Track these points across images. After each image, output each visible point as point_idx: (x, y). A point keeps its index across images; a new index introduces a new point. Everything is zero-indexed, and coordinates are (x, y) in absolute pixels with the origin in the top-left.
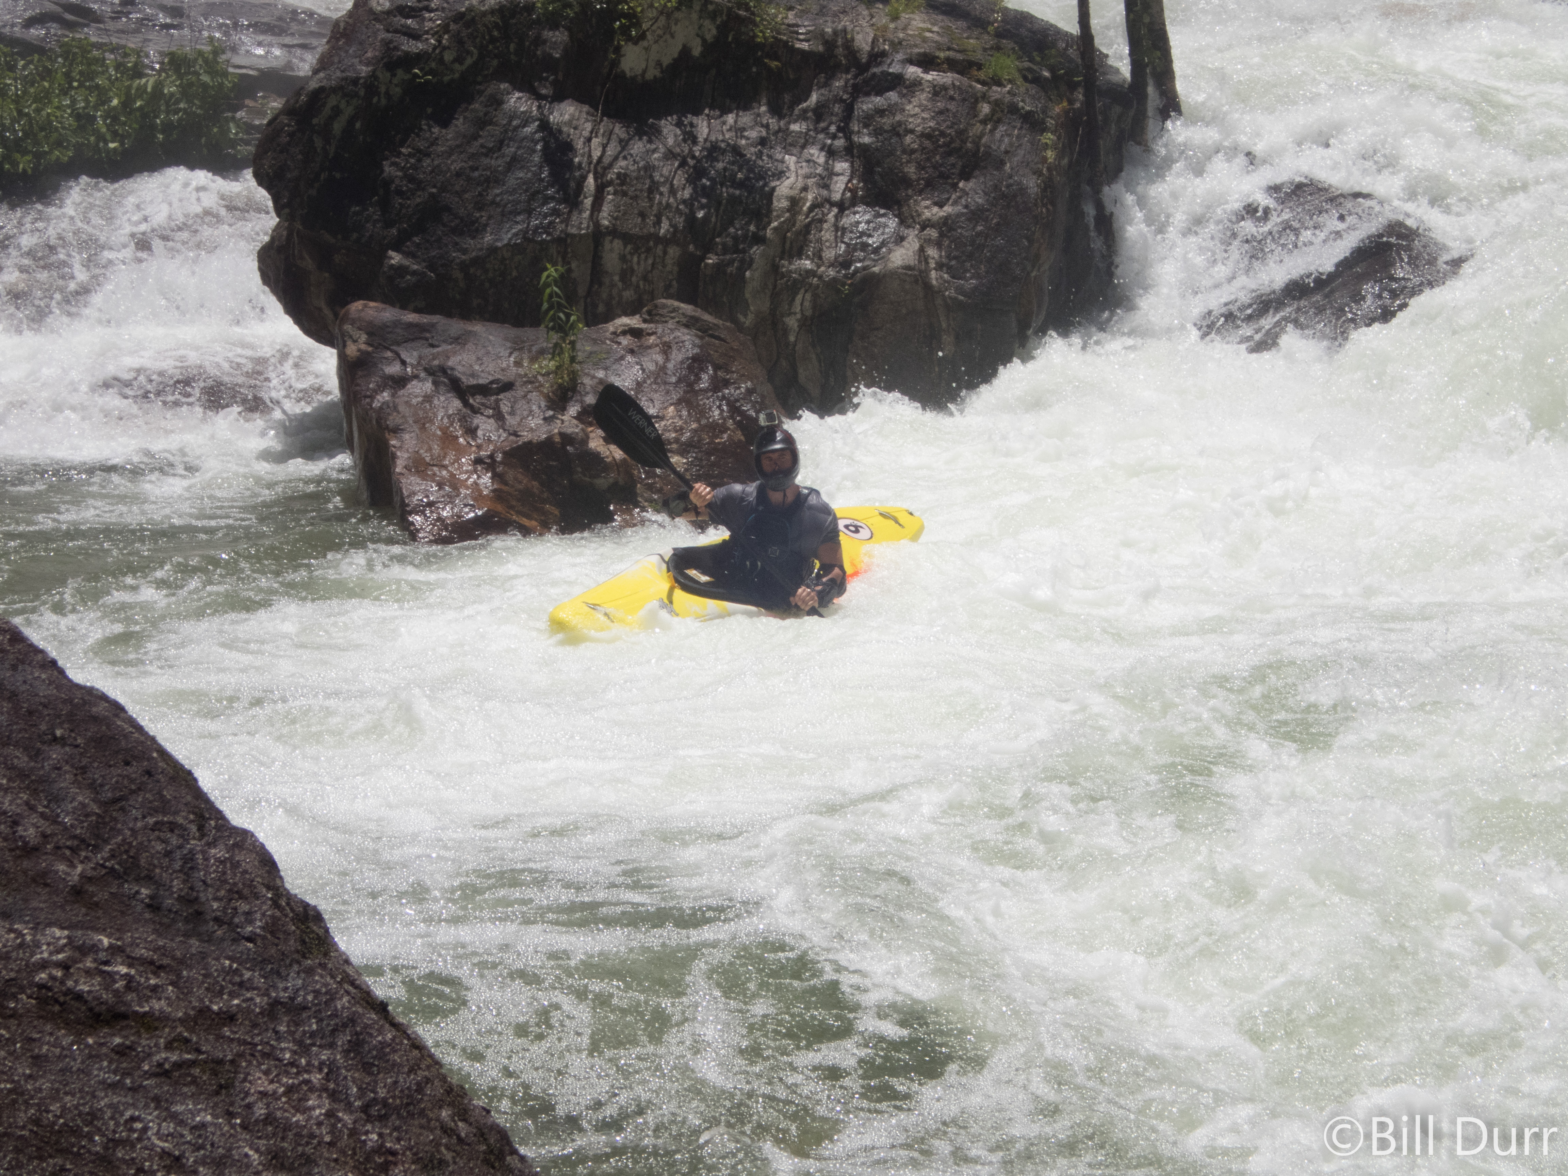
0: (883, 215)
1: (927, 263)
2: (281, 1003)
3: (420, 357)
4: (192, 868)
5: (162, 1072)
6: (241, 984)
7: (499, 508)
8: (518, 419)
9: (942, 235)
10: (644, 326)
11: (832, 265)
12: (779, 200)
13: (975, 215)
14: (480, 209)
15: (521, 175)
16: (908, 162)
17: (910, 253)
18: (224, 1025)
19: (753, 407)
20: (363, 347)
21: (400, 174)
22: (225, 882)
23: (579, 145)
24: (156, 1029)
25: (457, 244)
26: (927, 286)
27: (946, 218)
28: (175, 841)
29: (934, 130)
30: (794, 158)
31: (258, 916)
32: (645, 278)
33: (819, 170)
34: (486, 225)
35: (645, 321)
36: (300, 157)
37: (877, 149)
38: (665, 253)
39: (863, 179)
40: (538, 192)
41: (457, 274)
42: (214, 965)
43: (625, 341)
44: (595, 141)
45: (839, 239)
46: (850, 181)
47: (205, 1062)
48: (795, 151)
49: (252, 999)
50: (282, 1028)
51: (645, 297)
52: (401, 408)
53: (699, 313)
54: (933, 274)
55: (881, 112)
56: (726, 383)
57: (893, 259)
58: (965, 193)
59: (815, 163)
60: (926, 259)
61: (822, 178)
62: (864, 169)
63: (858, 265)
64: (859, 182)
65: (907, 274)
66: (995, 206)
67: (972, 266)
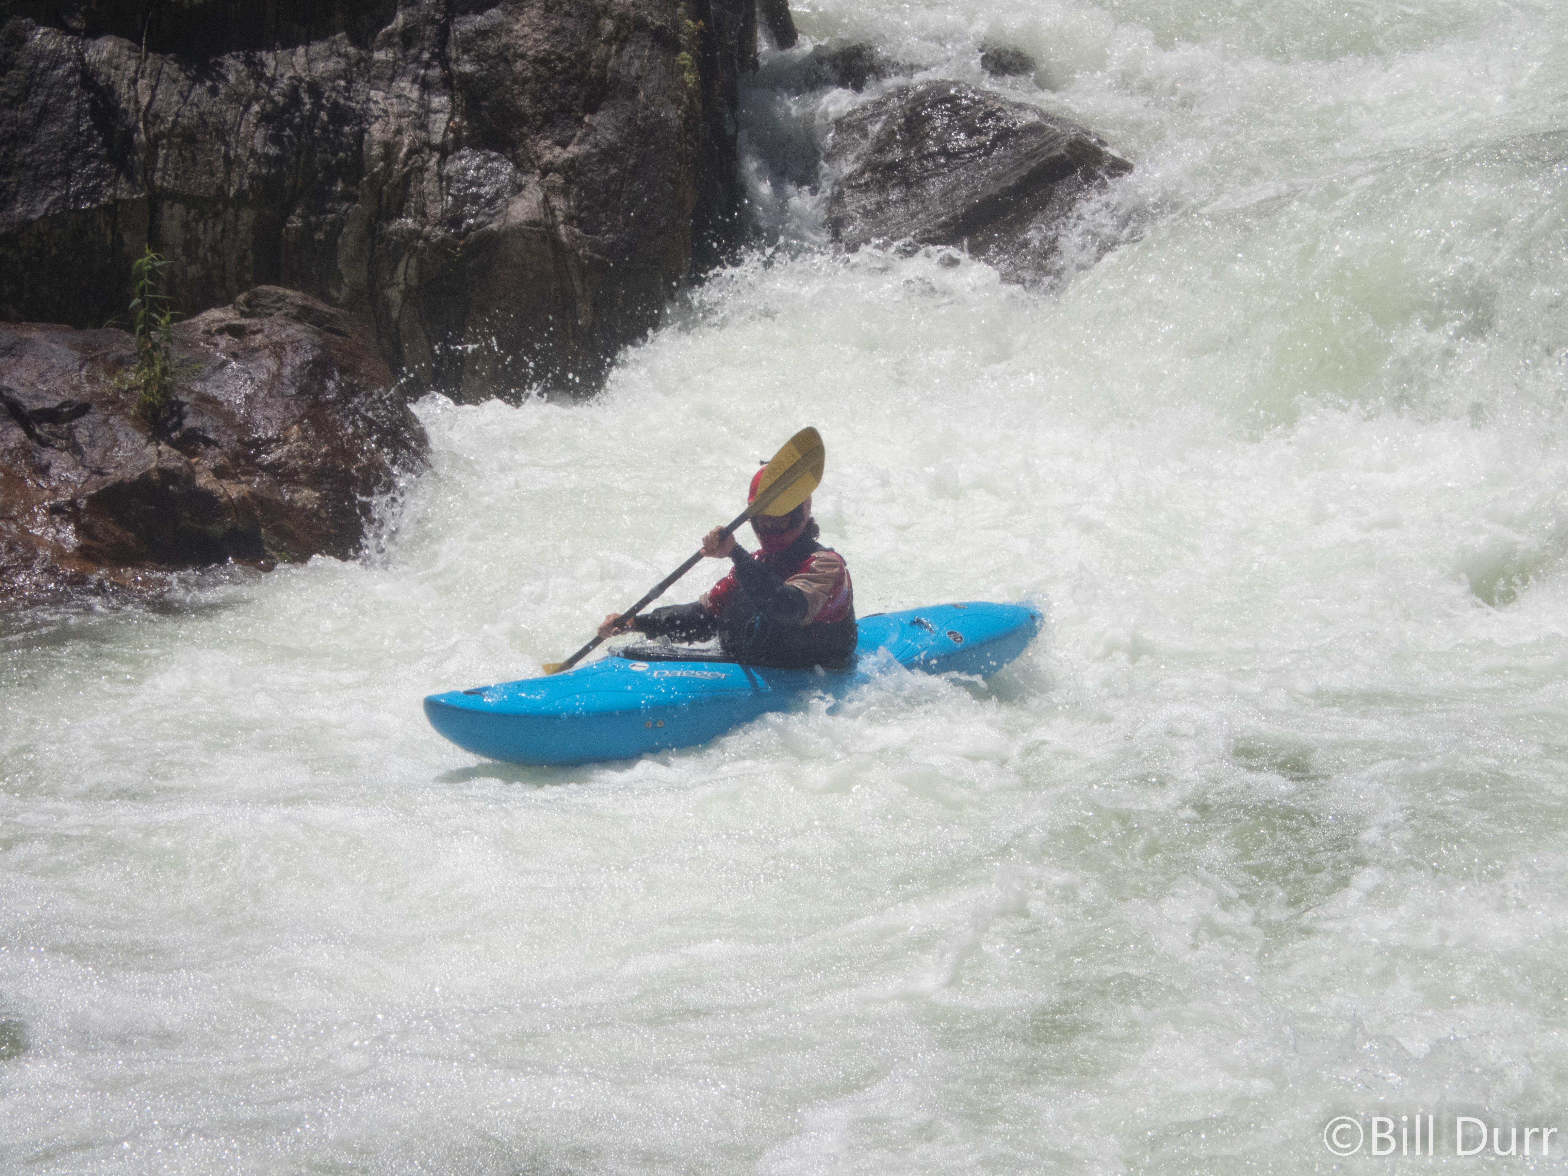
0: (494, 159)
1: (555, 216)
8: (100, 451)
9: (568, 181)
10: (244, 321)
11: (440, 223)
12: (370, 148)
13: (609, 154)
14: (7, 174)
15: (55, 129)
16: (521, 93)
17: (534, 205)
23: (123, 88)
26: (556, 243)
27: (572, 161)
29: (549, 53)
30: (381, 94)
33: (413, 107)
34: (16, 193)
37: (481, 79)
39: (466, 115)
40: (77, 149)
43: (223, 341)
44: (142, 83)
45: (443, 192)
46: (451, 119)
48: (381, 85)
53: (309, 301)
54: (562, 229)
55: (483, 34)
56: (356, 390)
57: (514, 214)
58: (592, 129)
59: (408, 98)
60: (552, 211)
61: (419, 117)
62: (467, 103)
63: (472, 221)
64: (462, 120)
65: (531, 231)
66: (631, 143)
67: (607, 217)
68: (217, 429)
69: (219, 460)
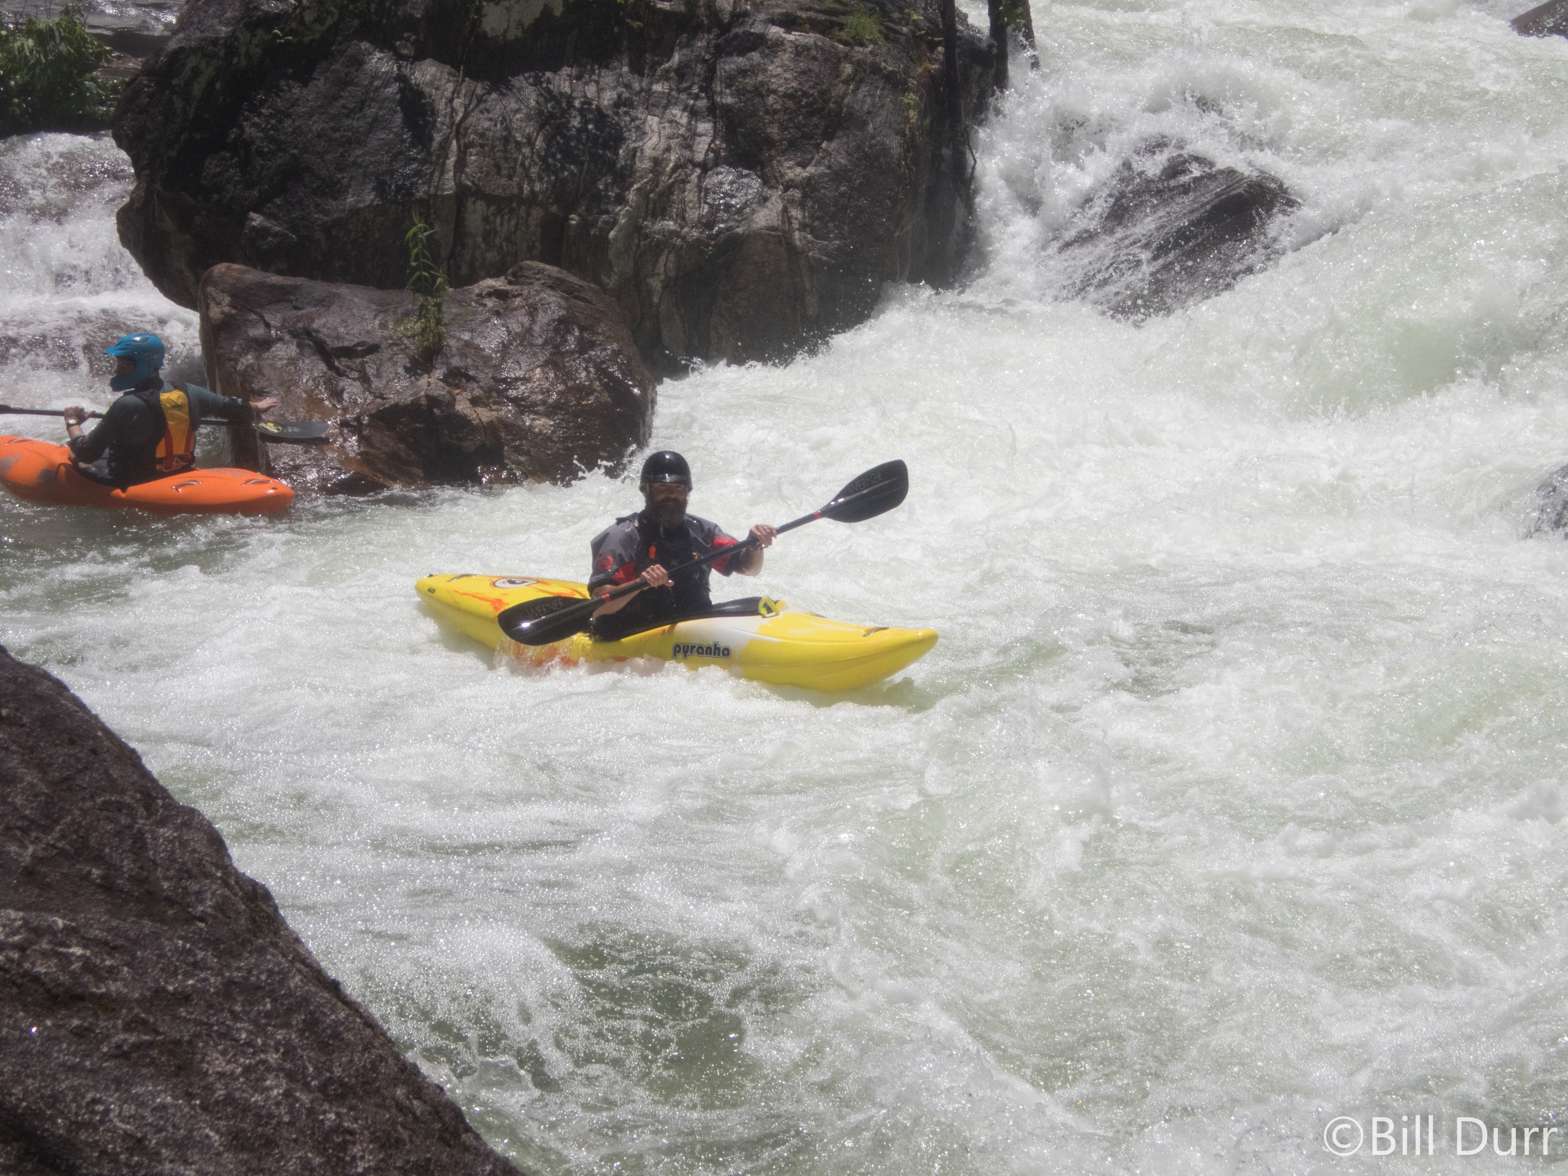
0: (746, 176)
1: (790, 223)
2: (235, 983)
3: (284, 320)
4: (141, 848)
5: (121, 1054)
6: (195, 965)
7: (366, 471)
8: (384, 382)
9: (805, 196)
10: (509, 288)
11: (695, 226)
12: (642, 161)
13: (838, 175)
14: (342, 170)
15: (383, 136)
16: (771, 122)
17: (774, 214)
18: (180, 1005)
19: (620, 369)
20: (226, 309)
21: (261, 135)
22: (175, 861)
23: (441, 105)
24: (113, 1010)
25: (318, 205)
26: (790, 246)
27: (809, 179)
28: (124, 820)
29: (796, 90)
30: (656, 119)
31: (209, 895)
32: (508, 240)
33: (682, 131)
34: (349, 186)
35: (510, 283)
36: (160, 118)
37: (740, 110)
38: (528, 214)
39: (725, 140)
40: (400, 153)
41: (319, 235)
42: (168, 947)
43: (490, 303)
44: (457, 102)
45: (702, 200)
46: (713, 141)
47: (163, 1043)
48: (657, 111)
49: (205, 980)
50: (238, 1008)
51: (509, 258)
52: (267, 371)
53: (564, 275)
54: (797, 235)
55: (743, 72)
56: (592, 345)
57: (757, 220)
58: (828, 153)
59: (678, 123)
60: (789, 219)
61: (685, 139)
62: (727, 128)
63: (722, 226)
64: (722, 142)
65: (770, 235)
66: (858, 166)
67: (835, 226)
68: (477, 368)
69: (478, 392)
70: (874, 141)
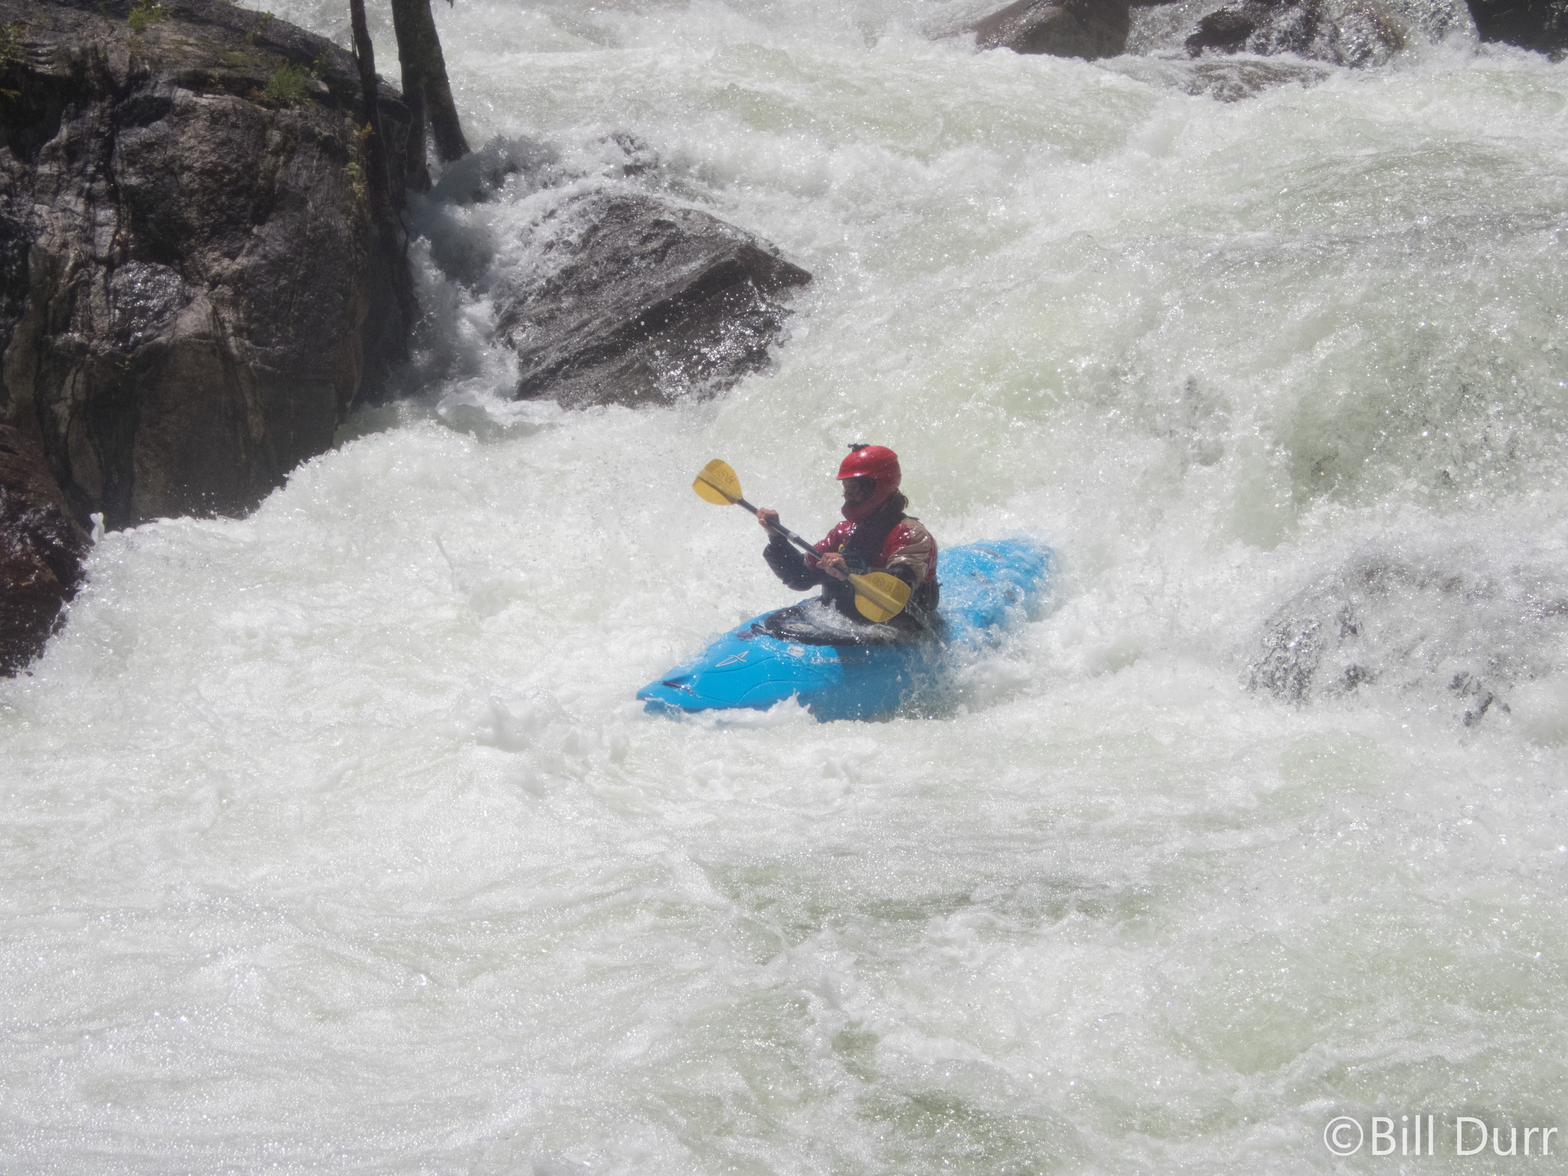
0: (162, 272)
1: (224, 328)
9: (237, 293)
11: (107, 337)
12: (36, 261)
13: (277, 266)
16: (188, 206)
17: (203, 318)
26: (227, 357)
27: (241, 273)
29: (216, 165)
30: (46, 207)
33: (79, 221)
37: (147, 192)
39: (133, 228)
45: (110, 305)
46: (117, 232)
48: (46, 199)
54: (232, 341)
55: (148, 146)
56: (23, 507)
57: (182, 326)
58: (261, 240)
59: (73, 212)
60: (222, 323)
61: (85, 231)
62: (133, 216)
63: (140, 334)
64: (129, 232)
65: (200, 344)
66: (300, 254)
67: (277, 329)
70: (317, 223)
